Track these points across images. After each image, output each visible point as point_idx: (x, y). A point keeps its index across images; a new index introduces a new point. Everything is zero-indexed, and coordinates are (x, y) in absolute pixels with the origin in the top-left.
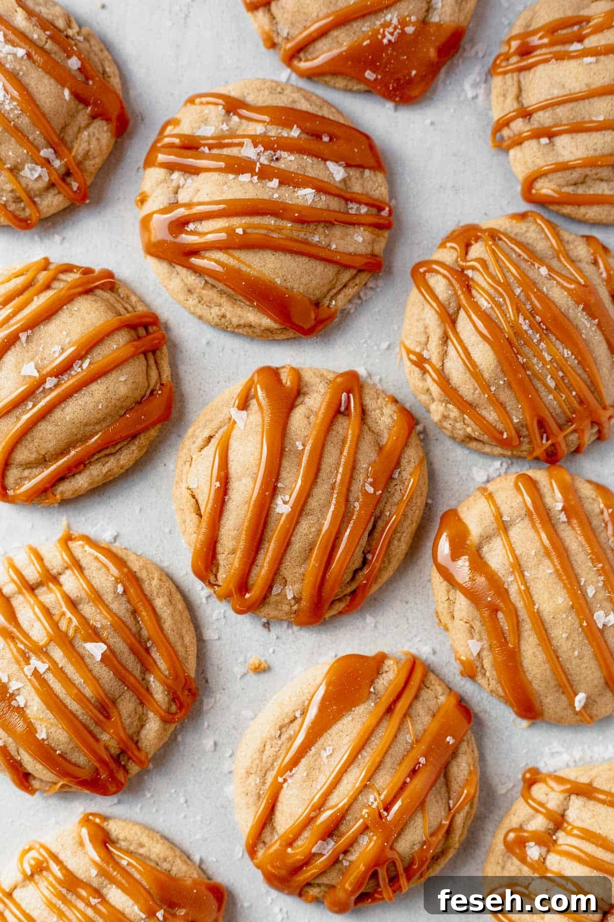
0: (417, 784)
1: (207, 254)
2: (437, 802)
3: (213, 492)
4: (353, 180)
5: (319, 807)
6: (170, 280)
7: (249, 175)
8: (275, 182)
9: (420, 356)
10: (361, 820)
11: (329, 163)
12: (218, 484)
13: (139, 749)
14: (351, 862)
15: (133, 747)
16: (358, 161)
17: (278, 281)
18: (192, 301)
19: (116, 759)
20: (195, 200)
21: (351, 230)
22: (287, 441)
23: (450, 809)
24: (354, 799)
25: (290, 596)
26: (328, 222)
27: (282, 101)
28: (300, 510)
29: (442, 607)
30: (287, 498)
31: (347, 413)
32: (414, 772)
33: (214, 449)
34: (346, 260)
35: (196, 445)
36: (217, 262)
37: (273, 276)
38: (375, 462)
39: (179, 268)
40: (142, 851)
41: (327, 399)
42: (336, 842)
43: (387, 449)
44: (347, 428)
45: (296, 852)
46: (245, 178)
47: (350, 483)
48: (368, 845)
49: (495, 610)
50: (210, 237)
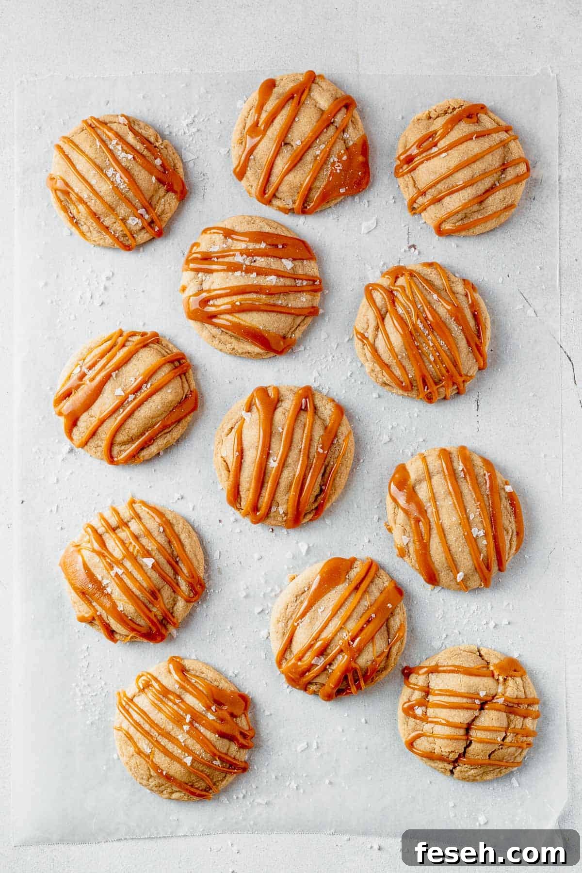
0: (369, 629)
1: (222, 316)
2: (381, 639)
3: (235, 457)
4: (298, 267)
5: (316, 639)
6: (203, 332)
7: (240, 272)
8: (255, 274)
9: (363, 335)
10: (338, 647)
11: (283, 260)
12: (237, 454)
13: (174, 617)
14: (333, 670)
15: (170, 616)
16: (300, 257)
17: (261, 328)
18: (216, 342)
19: (161, 622)
20: (212, 288)
21: (299, 295)
22: (273, 427)
23: (389, 644)
24: (335, 635)
25: (281, 512)
26: (285, 291)
27: (254, 228)
28: (283, 465)
29: (390, 517)
30: (275, 458)
31: (306, 410)
32: (368, 622)
33: (234, 434)
34: (297, 312)
35: (224, 433)
36: (227, 320)
37: (258, 325)
38: (322, 435)
39: (206, 325)
40: (203, 676)
41: (294, 403)
42: (325, 659)
43: (329, 427)
44: (306, 418)
45: (303, 664)
46: (238, 273)
47: (309, 448)
48: (342, 661)
49: (418, 521)
50: (223, 307)
